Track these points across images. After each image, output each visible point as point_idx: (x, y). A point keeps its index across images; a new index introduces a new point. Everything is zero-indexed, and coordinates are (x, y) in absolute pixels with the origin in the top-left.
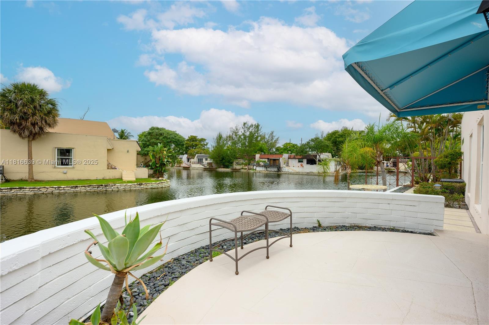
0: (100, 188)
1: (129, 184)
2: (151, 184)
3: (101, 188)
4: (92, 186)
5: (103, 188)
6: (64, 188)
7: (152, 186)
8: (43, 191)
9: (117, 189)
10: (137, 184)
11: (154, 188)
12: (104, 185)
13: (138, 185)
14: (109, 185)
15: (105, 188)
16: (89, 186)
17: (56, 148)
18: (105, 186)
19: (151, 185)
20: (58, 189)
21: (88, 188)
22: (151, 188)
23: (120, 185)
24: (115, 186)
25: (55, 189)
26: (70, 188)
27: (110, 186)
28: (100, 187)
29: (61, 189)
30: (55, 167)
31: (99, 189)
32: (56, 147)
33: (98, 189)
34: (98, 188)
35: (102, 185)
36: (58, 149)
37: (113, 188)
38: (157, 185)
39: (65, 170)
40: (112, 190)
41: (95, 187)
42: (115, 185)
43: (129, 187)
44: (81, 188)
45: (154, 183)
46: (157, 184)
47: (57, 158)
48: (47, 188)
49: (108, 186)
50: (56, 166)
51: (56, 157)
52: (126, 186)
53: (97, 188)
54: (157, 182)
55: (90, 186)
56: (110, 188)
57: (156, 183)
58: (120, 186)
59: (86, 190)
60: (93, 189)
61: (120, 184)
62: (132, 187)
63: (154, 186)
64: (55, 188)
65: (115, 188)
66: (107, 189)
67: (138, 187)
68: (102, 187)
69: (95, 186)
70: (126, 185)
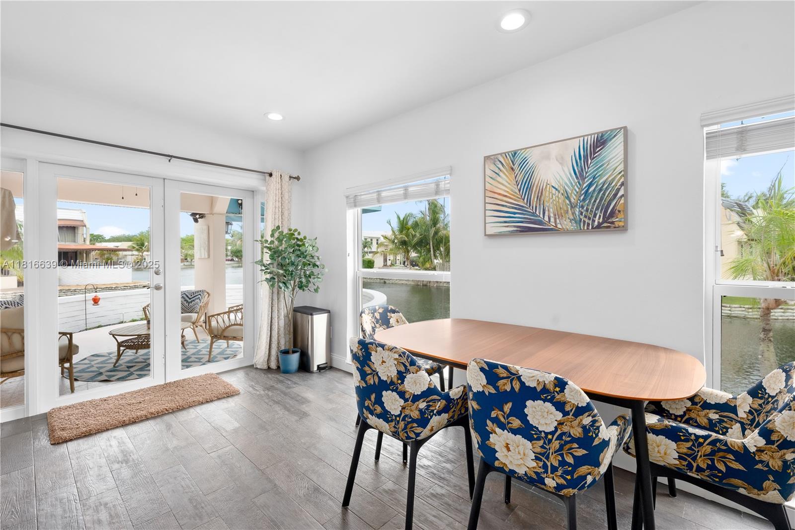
2: (729, 307)
7: (729, 312)
11: (736, 317)
19: (729, 309)
22: (729, 316)
38: (743, 311)
45: (736, 306)
46: (744, 309)
54: (746, 306)
57: (741, 307)
63: (736, 312)
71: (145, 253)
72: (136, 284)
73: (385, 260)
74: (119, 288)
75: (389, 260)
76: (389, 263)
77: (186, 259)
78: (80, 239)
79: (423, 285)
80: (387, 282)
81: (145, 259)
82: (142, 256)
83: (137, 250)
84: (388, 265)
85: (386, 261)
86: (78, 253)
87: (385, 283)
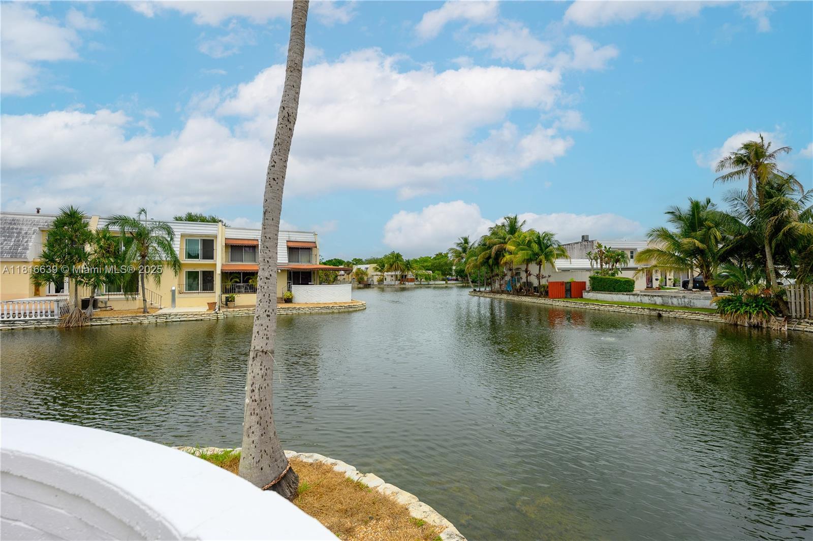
71: (386, 273)
72: (350, 304)
73: (650, 280)
74: (335, 308)
75: (657, 280)
76: (656, 284)
78: (313, 261)
79: (750, 326)
80: (665, 315)
81: (386, 279)
82: (383, 276)
83: (380, 271)
84: (654, 286)
85: (652, 281)
86: (312, 273)
87: (660, 316)
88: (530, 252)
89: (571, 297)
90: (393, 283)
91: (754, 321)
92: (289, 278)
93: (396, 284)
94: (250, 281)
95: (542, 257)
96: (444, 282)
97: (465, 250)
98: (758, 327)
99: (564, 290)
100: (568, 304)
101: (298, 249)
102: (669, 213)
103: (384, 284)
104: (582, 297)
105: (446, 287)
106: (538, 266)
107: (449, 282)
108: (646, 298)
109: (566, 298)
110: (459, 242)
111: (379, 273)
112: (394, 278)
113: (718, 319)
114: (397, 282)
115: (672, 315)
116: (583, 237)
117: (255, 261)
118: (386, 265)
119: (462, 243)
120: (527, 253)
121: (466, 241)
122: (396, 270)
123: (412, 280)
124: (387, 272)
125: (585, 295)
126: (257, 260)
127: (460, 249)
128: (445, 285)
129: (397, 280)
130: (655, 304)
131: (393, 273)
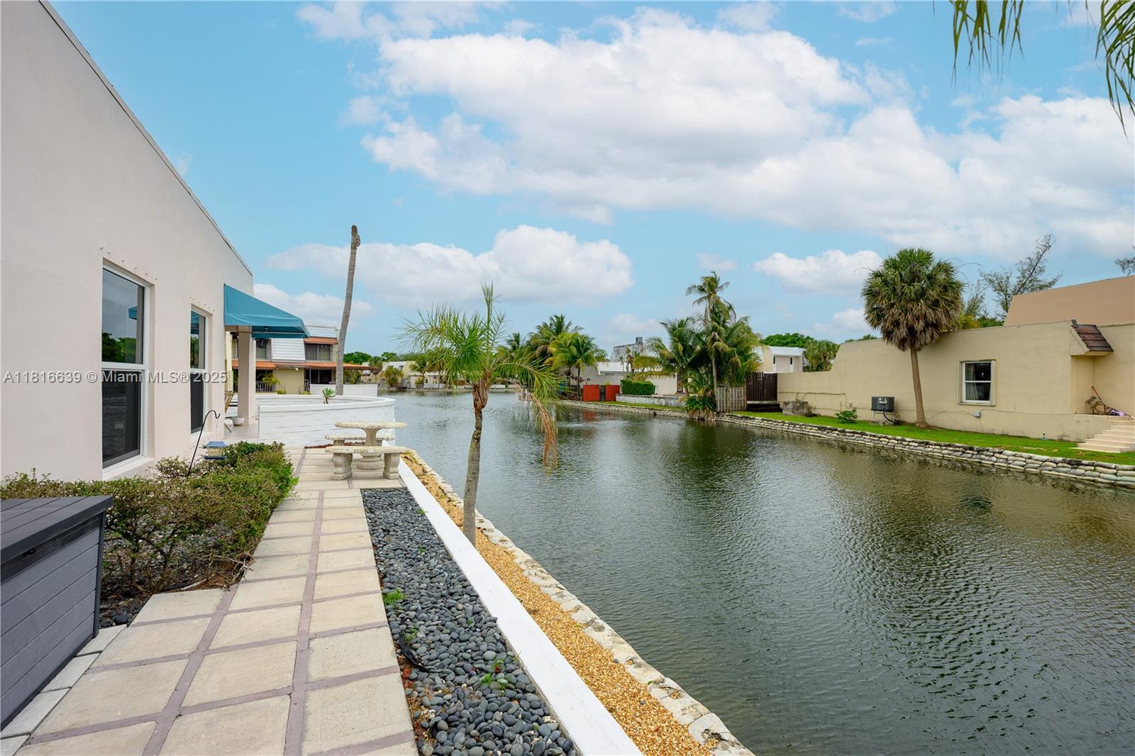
0: (969, 453)
1: (1037, 457)
3: (969, 455)
4: (953, 446)
5: (973, 455)
6: (909, 442)
8: (883, 443)
9: (1006, 465)
10: (1064, 461)
12: (976, 447)
13: (1066, 465)
14: (988, 450)
15: (978, 456)
16: (947, 446)
17: (962, 362)
18: (979, 452)
20: (901, 443)
21: (945, 449)
23: (1014, 456)
24: (1001, 456)
25: (896, 442)
26: (917, 444)
27: (988, 453)
28: (968, 451)
29: (904, 443)
30: (961, 403)
31: (966, 457)
32: (963, 360)
33: (964, 455)
34: (964, 453)
35: (971, 449)
36: (968, 365)
37: (994, 459)
39: (976, 411)
40: (993, 465)
41: (959, 451)
42: (1001, 453)
43: (1036, 465)
44: (934, 447)
47: (966, 383)
48: (889, 439)
49: (985, 453)
50: (964, 400)
51: (964, 381)
52: (1030, 461)
53: (960, 453)
55: (949, 446)
56: (987, 458)
58: (1015, 458)
59: (941, 453)
60: (954, 454)
61: (1014, 453)
62: (1046, 466)
64: (898, 440)
65: (1001, 460)
66: (982, 459)
67: (1065, 472)
68: (971, 452)
69: (959, 447)
70: (1030, 458)
71: (427, 374)
77: (468, 381)
78: (335, 357)
79: (699, 419)
80: (658, 413)
81: (427, 380)
82: (423, 377)
83: (419, 370)
86: (332, 372)
87: (655, 414)
88: (569, 355)
89: (605, 401)
90: (436, 386)
91: (702, 415)
92: (307, 377)
93: (441, 387)
94: (264, 379)
95: (579, 361)
96: (504, 386)
97: (514, 348)
98: (703, 419)
99: (599, 393)
100: (597, 407)
101: (315, 345)
102: (663, 323)
103: (425, 387)
104: (615, 400)
105: (506, 392)
106: (578, 369)
107: (510, 386)
108: (656, 400)
109: (600, 401)
110: (509, 339)
111: (419, 374)
112: (438, 380)
113: (686, 415)
114: (442, 386)
115: (662, 413)
116: (637, 339)
117: (266, 357)
118: (428, 363)
119: (512, 341)
120: (566, 356)
121: (517, 337)
122: (440, 369)
123: (462, 383)
124: (429, 371)
125: (619, 398)
126: (268, 355)
127: (509, 347)
128: (504, 390)
129: (441, 382)
130: (661, 405)
131: (437, 374)
